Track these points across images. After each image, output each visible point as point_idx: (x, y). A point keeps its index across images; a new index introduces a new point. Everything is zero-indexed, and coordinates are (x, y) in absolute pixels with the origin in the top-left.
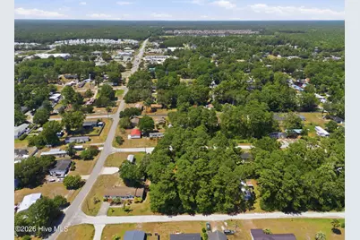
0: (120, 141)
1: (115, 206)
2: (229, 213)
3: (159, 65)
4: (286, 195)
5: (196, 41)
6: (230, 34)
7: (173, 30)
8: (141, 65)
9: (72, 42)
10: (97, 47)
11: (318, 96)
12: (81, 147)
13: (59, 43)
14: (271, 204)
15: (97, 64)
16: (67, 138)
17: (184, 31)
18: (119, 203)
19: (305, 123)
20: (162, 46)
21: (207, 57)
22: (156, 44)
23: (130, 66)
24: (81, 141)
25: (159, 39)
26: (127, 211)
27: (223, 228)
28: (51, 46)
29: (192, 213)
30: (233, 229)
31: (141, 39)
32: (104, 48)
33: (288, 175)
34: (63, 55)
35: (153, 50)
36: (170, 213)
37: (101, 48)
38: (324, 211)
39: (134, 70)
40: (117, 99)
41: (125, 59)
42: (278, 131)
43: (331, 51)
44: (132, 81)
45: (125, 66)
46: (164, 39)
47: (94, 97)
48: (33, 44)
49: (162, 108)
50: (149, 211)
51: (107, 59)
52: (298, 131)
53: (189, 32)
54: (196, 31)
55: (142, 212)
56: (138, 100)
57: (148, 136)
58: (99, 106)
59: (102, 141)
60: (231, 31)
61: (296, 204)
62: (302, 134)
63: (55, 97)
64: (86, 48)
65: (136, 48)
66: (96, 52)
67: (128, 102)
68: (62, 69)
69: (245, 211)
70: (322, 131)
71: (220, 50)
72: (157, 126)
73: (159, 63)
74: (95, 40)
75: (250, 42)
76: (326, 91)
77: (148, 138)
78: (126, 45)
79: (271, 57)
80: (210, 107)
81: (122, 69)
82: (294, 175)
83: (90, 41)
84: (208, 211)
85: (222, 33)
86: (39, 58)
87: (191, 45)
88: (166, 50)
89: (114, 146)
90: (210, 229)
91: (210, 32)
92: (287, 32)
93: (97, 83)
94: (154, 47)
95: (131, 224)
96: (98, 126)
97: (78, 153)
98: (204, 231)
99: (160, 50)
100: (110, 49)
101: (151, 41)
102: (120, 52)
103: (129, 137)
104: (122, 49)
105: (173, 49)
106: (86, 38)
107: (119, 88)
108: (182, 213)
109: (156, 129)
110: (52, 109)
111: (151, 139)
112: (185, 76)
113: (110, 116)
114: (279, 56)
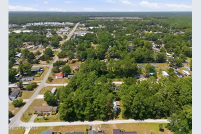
0: (50, 80)
1: (39, 117)
2: (103, 120)
3: (81, 37)
4: (134, 109)
5: (106, 23)
6: (126, 19)
7: (95, 17)
8: (72, 37)
9: (36, 24)
10: (50, 27)
11: (168, 54)
12: (27, 83)
13: (29, 25)
14: (127, 115)
15: (47, 36)
16: (21, 78)
17: (100, 18)
18: (42, 115)
19: (157, 69)
20: (86, 26)
21: (110, 32)
22: (83, 25)
23: (66, 37)
24: (29, 80)
25: (85, 22)
26: (46, 119)
27: (98, 129)
28: (23, 26)
29: (82, 120)
30: (104, 129)
31: (75, 22)
32: (54, 27)
33: (136, 98)
34: (29, 31)
35: (80, 29)
36: (70, 121)
37: (51, 27)
38: (157, 119)
39: (67, 39)
40: (54, 56)
41: (64, 33)
42: (141, 73)
43: (180, 29)
44: (64, 46)
45: (62, 37)
46: (88, 22)
47: (42, 55)
48: (13, 25)
49: (79, 61)
50: (59, 119)
51: (54, 33)
52: (152, 74)
53: (103, 18)
54: (108, 18)
55: (55, 120)
56: (66, 56)
57: (67, 77)
58: (43, 60)
59: (40, 79)
60: (127, 18)
61: (141, 115)
62: (153, 75)
63: (19, 55)
64: (43, 28)
65: (71, 27)
66: (48, 30)
67: (60, 58)
68: (25, 39)
69: (113, 119)
70: (165, 74)
71: (118, 29)
72: (73, 71)
73: (82, 35)
74: (49, 23)
75: (136, 24)
76: (173, 51)
77: (67, 78)
78: (66, 26)
79: (146, 32)
80: (106, 60)
81: (61, 39)
82: (140, 99)
83: (47, 23)
84: (91, 119)
85: (121, 19)
86: (14, 33)
87: (103, 26)
88: (88, 28)
89: (47, 82)
90: (91, 129)
91: (115, 18)
92: (158, 18)
93: (45, 47)
94: (82, 27)
95: (46, 127)
96: (40, 71)
97: (25, 87)
98: (87, 130)
99: (85, 28)
100: (57, 28)
101: (81, 23)
102: (62, 30)
103: (56, 77)
104: (64, 28)
105: (91, 28)
106: (44, 22)
107: (57, 50)
108: (76, 120)
109: (72, 73)
110: (16, 62)
111: (69, 78)
112: (95, 43)
113: (48, 66)
114: (151, 32)
